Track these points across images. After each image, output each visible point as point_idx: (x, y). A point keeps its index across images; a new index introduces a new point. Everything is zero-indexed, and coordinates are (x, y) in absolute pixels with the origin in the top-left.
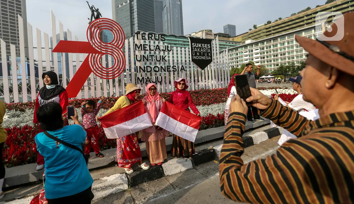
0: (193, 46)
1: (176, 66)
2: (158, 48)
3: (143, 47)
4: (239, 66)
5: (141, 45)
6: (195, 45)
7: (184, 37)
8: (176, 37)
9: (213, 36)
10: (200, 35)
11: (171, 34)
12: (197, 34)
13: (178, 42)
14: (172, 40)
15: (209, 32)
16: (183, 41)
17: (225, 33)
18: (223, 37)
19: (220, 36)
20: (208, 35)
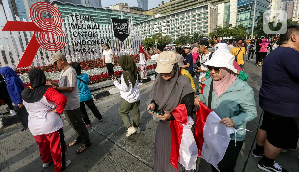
0: (114, 25)
2: (89, 27)
3: (77, 26)
5: (76, 24)
6: (116, 23)
7: (103, 10)
8: (95, 9)
9: (129, 9)
10: (117, 8)
11: (90, 6)
12: (114, 7)
13: (98, 14)
14: (91, 12)
15: (125, 5)
16: (102, 13)
17: (139, 7)
18: (137, 10)
19: (135, 9)
20: (124, 9)
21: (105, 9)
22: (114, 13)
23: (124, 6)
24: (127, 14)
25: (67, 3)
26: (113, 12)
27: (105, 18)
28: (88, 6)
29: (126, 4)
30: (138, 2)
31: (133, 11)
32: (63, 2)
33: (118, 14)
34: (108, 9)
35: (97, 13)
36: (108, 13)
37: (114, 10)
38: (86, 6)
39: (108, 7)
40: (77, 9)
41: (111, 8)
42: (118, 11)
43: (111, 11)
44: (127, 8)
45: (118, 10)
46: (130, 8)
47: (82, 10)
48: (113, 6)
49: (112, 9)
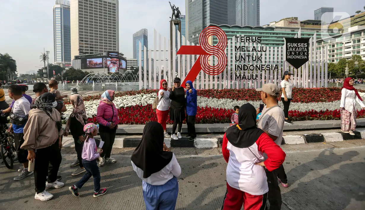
0: (288, 46)
1: (270, 66)
2: (254, 49)
3: (241, 49)
4: (335, 61)
5: (240, 47)
6: (290, 44)
7: (261, 28)
8: (251, 28)
9: (299, 24)
10: (281, 24)
11: (246, 26)
12: (277, 23)
13: (254, 34)
14: (247, 32)
15: (293, 20)
16: (259, 32)
17: (316, 20)
18: (313, 24)
19: (308, 24)
20: (292, 24)
21: (264, 27)
22: (276, 31)
24: (295, 31)
25: (223, 25)
26: (274, 30)
27: (263, 37)
28: (244, 26)
29: (295, 18)
30: (315, 13)
31: (305, 25)
32: (219, 25)
33: (281, 32)
34: (268, 27)
35: (253, 33)
36: (268, 31)
37: (277, 28)
38: (241, 26)
39: (268, 25)
40: (231, 30)
41: (272, 25)
42: (281, 28)
43: (272, 29)
44: (297, 23)
45: (283, 26)
46: (301, 23)
47: (237, 30)
48: (276, 22)
49: (274, 27)
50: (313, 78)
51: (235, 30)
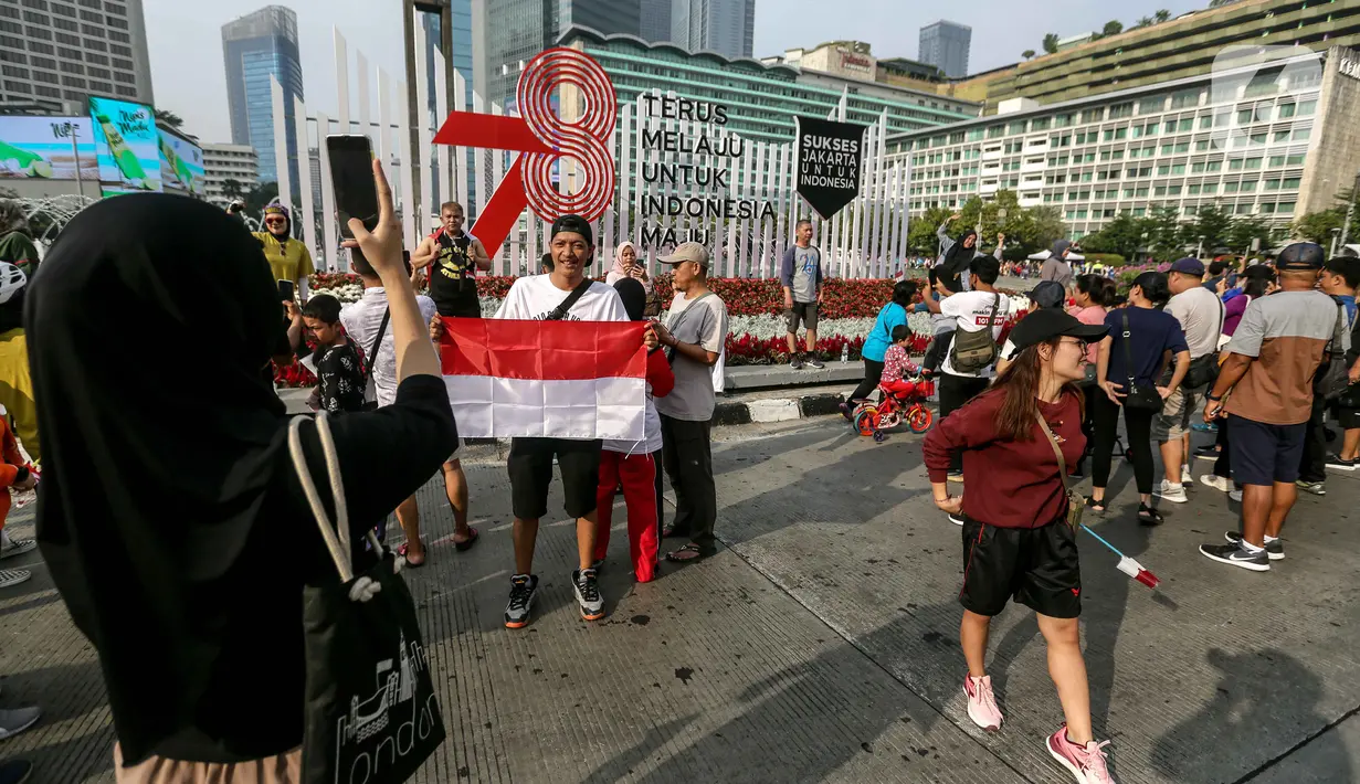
0: (805, 145)
1: (749, 204)
2: (704, 146)
3: (662, 140)
5: (658, 133)
6: (811, 140)
7: (756, 67)
8: (722, 63)
9: (873, 70)
10: (819, 62)
11: (704, 51)
12: (806, 56)
13: (731, 85)
14: (708, 75)
15: (856, 50)
16: (749, 82)
17: (923, 62)
18: (912, 75)
19: (899, 72)
20: (853, 66)
21: (766, 63)
22: (802, 84)
23: (854, 53)
24: (859, 91)
25: (621, 36)
26: (798, 79)
27: (759, 102)
28: (697, 50)
29: (862, 45)
30: (921, 36)
31: (889, 76)
32: (606, 34)
33: (819, 90)
34: (779, 65)
35: (727, 83)
36: (782, 83)
37: (805, 72)
38: (687, 50)
39: (780, 59)
40: (652, 61)
41: (793, 60)
42: (819, 75)
43: (790, 74)
44: (866, 64)
45: (823, 69)
46: (880, 64)
47: (673, 65)
48: (805, 53)
49: (796, 67)
50: (869, 252)
51: (667, 64)
